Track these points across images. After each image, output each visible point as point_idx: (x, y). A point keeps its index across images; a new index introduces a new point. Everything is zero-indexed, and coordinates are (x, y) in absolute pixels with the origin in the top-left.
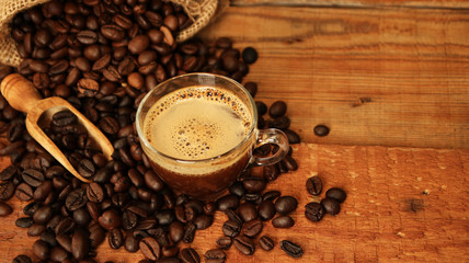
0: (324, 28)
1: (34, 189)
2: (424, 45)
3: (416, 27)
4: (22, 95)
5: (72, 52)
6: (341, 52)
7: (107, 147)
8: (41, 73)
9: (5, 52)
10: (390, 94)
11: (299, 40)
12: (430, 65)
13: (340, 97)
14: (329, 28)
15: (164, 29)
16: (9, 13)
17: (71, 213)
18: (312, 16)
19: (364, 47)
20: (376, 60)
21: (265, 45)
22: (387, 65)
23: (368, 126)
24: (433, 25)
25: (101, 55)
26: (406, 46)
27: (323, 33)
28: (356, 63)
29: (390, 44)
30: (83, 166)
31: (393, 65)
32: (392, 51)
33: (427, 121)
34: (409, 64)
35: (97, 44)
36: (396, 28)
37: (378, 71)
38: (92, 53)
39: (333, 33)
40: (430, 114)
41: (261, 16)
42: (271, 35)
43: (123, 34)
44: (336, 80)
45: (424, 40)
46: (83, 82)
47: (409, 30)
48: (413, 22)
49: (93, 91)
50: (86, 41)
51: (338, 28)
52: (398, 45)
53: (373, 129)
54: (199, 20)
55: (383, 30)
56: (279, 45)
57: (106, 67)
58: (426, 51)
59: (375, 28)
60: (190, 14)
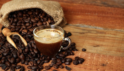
0: (91, 32)
1: (4, 50)
2: (117, 38)
3: (116, 34)
4: (7, 31)
5: (22, 24)
6: (94, 37)
7: (26, 44)
8: (13, 28)
9: (6, 23)
10: (105, 46)
11: (83, 33)
12: (118, 41)
13: (91, 45)
14: (93, 32)
15: (47, 22)
16: (8, 12)
17: (13, 55)
18: (89, 29)
19: (101, 36)
20: (103, 39)
21: (74, 33)
22: (106, 40)
23: (97, 51)
24: (121, 34)
25: (29, 25)
26: (112, 37)
27: (90, 33)
28: (98, 39)
29: (108, 37)
30: (19, 46)
31: (108, 40)
32: (108, 38)
33: (113, 52)
34: (112, 41)
35: (29, 22)
36: (111, 34)
37: (103, 41)
38: (27, 24)
39: (93, 33)
40: (114, 50)
41: (75, 28)
42: (76, 32)
43: (36, 21)
44: (91, 42)
45: (118, 37)
46: (23, 31)
47: (114, 35)
48: (116, 33)
49: (26, 33)
50: (27, 22)
51: (95, 32)
52: (110, 37)
53: (98, 52)
54: (57, 22)
55: (107, 34)
56: (78, 34)
57: (30, 28)
58: (117, 39)
59: (105, 33)
60: (55, 21)
